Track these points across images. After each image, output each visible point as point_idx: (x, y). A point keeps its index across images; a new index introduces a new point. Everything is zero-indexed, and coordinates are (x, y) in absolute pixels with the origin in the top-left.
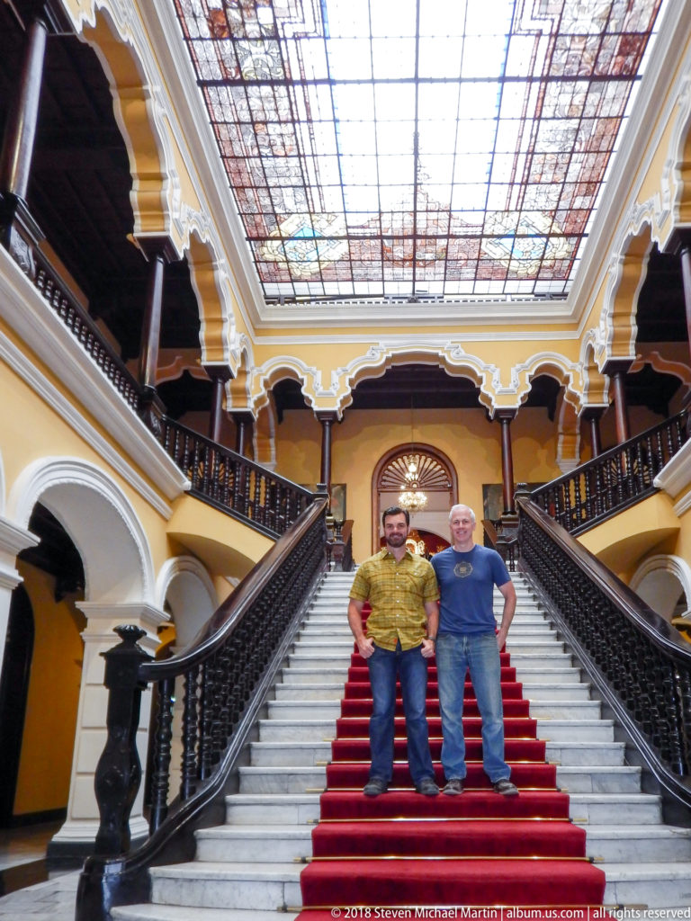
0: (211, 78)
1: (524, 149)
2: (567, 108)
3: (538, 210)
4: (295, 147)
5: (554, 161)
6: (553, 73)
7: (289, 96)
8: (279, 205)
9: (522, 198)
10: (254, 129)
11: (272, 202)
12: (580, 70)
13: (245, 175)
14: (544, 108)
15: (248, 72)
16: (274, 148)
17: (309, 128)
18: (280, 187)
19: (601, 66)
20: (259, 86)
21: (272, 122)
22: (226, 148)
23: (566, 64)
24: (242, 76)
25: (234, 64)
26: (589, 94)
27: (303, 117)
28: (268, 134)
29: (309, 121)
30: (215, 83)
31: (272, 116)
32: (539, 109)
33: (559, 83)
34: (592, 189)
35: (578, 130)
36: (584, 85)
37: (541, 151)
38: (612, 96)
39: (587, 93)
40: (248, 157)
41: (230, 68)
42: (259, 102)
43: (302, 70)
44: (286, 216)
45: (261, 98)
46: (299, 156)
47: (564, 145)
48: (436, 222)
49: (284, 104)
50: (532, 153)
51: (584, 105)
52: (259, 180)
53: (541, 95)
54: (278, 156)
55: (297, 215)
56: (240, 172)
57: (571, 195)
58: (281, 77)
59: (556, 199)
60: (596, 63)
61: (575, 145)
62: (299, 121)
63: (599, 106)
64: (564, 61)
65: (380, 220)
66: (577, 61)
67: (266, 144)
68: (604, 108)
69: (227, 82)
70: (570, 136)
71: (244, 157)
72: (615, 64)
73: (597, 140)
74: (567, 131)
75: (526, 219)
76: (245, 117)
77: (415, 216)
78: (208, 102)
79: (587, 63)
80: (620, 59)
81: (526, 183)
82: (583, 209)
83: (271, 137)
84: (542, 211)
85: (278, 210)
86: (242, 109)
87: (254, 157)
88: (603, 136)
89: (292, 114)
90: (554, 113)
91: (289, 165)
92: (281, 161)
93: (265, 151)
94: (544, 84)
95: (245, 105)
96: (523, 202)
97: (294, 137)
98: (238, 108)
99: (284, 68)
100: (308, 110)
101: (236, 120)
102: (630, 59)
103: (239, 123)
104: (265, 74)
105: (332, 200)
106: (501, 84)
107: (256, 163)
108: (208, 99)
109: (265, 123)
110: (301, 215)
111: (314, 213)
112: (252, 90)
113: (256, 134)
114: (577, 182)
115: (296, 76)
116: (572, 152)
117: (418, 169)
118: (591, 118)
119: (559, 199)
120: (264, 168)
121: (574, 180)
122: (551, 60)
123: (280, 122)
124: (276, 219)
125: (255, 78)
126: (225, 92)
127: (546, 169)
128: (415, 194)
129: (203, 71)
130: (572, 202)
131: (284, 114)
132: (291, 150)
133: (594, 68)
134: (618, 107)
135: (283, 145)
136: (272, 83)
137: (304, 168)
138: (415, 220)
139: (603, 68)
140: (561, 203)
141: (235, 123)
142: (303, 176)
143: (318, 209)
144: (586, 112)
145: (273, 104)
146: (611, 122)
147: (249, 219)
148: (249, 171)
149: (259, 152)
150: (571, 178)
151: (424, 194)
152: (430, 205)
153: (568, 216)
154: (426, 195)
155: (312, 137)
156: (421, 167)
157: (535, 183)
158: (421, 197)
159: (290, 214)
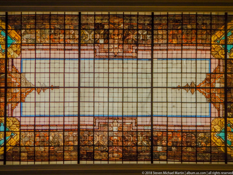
0: (81, 19)
1: (51, 128)
2: (68, 140)
3: (20, 139)
4: (54, 43)
5: (45, 140)
6: (81, 133)
7: (74, 44)
8: (26, 32)
9: (28, 131)
10: (62, 29)
11: (28, 29)
12: (81, 141)
13: (41, 21)
14: (68, 132)
15: (83, 32)
16: (54, 35)
17: (62, 49)
18: (36, 34)
19: (83, 148)
20: (78, 34)
21: (65, 36)
22: (54, 17)
23: (84, 136)
24: (82, 29)
25: (86, 28)
26: (73, 147)
27: (66, 47)
28: (60, 34)
29: (65, 50)
30: (80, 20)
31: (67, 37)
32: (68, 130)
33: (77, 135)
34: (31, 158)
35: (59, 146)
36: (76, 143)
37: (50, 134)
38: (72, 155)
39: (73, 146)
40: (50, 25)
41: (85, 26)
42: (73, 33)
43: (84, 50)
44: (20, 33)
45: (74, 34)
46: (50, 44)
47: (52, 142)
48: (15, 96)
49: (72, 42)
50: (50, 131)
51: (69, 146)
52: (39, 25)
53: (73, 130)
54: (50, 36)
55: (20, 38)
56: (43, 20)
57: (29, 150)
58: (82, 42)
59: (26, 145)
60: (84, 146)
61: (52, 146)
62: (65, 46)
63: (68, 151)
64: (85, 135)
65: (16, 73)
66: (85, 139)
67: (56, 32)
68: (67, 153)
69: (80, 24)
70: (56, 144)
71: (50, 23)
72: (84, 152)
73: (55, 154)
74: (59, 142)
75: (15, 134)
76: (67, 27)
77: (18, 88)
78: (73, 16)
79: (84, 143)
80: (85, 153)
81: (35, 131)
82: (20, 157)
83: (58, 35)
84: (20, 141)
85: (23, 31)
86: (70, 27)
87: (50, 27)
88: (56, 156)
89: (67, 44)
90: (66, 136)
91: (46, 39)
92: (48, 36)
93: (53, 31)
94: (77, 130)
95: (71, 28)
96: (25, 132)
97: (58, 43)
98: (70, 26)
99: (84, 44)
100: (69, 50)
101: (66, 24)
102: (85, 157)
103: (65, 24)
104: (83, 37)
105: (26, 54)
106: (77, 115)
107: (47, 27)
108: (74, 16)
109: (64, 34)
110: (20, 40)
111: (21, 46)
112: (77, 32)
113: (60, 29)
114: (35, 151)
115: (82, 47)
116: (49, 146)
117: (43, 89)
118: (64, 149)
119: (26, 146)
120: (45, 29)
121: (36, 150)
122: (85, 131)
123: (64, 39)
124: (18, 29)
125: (81, 34)
126: (76, 22)
127: (42, 138)
128: (30, 88)
129: (84, 17)
130: (24, 152)
131: (68, 41)
132: (53, 41)
133: (82, 145)
134: (67, 158)
135: (55, 39)
136: (79, 39)
137: (44, 45)
138: (16, 88)
139: (82, 149)
140: (24, 148)
141: (65, 23)
142: (40, 44)
143: (23, 47)
144: (66, 147)
145: (71, 38)
146: (62, 157)
147: (18, 18)
148: (44, 23)
149: (52, 29)
150: (37, 149)
151: (30, 91)
152: (24, 94)
153: (16, 152)
154: (30, 92)
155: (58, 50)
156: (44, 89)
157: (35, 135)
158: (29, 90)
159: (21, 35)
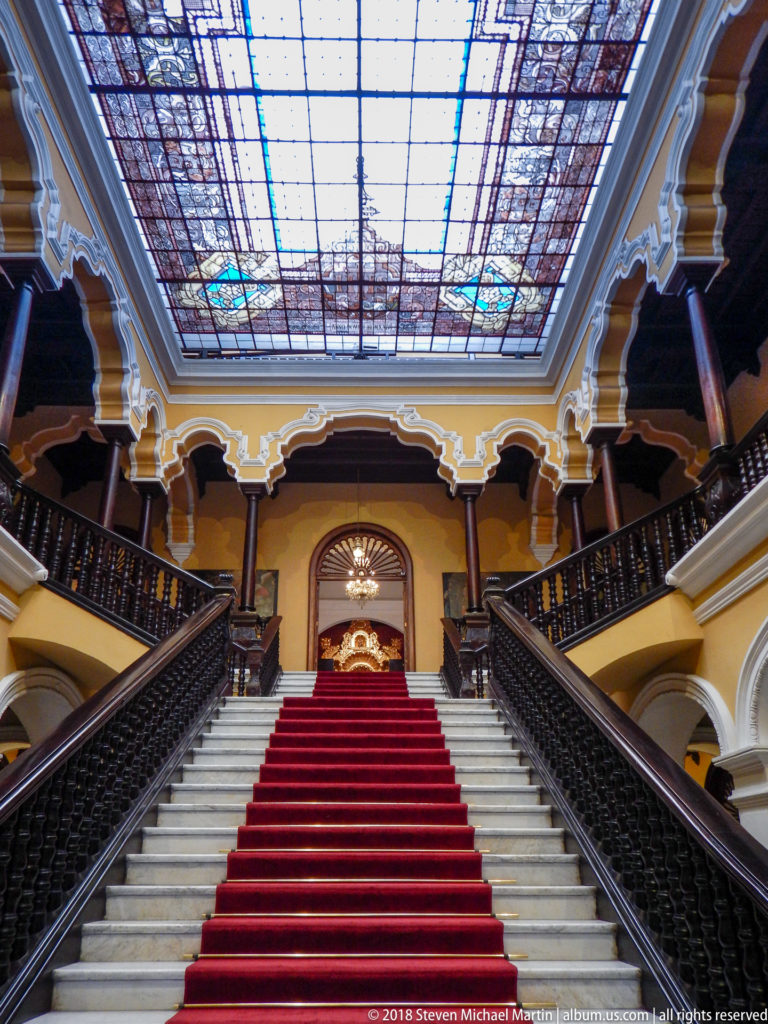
0: (109, 83)
1: (489, 180)
2: (539, 132)
3: (505, 254)
4: (215, 171)
5: (525, 196)
6: (523, 88)
7: (205, 108)
8: (197, 241)
9: (486, 238)
10: (164, 147)
11: (189, 237)
12: (554, 86)
13: (155, 203)
14: (512, 133)
15: (154, 77)
16: (190, 171)
17: (231, 149)
18: (198, 219)
19: (580, 81)
20: (169, 95)
21: (186, 140)
22: (132, 170)
23: (538, 77)
24: (147, 82)
25: (137, 66)
26: (566, 116)
27: (224, 134)
28: (182, 154)
29: (231, 139)
30: (115, 89)
31: (186, 132)
32: (506, 132)
33: (530, 102)
34: (569, 230)
35: (551, 160)
36: (559, 104)
37: (508, 183)
38: (592, 119)
39: (563, 114)
40: (159, 182)
41: (132, 71)
42: (168, 114)
43: (220, 76)
44: (207, 255)
45: (170, 109)
46: (220, 182)
47: (536, 177)
48: (385, 266)
49: (200, 117)
50: (497, 184)
51: (560, 129)
52: (170, 208)
53: (509, 115)
54: (195, 182)
55: (220, 254)
56: (149, 200)
57: (544, 237)
58: (194, 83)
59: (526, 241)
60: (574, 77)
61: (548, 176)
62: (219, 140)
63: (576, 131)
64: (534, 74)
65: (319, 261)
66: (551, 75)
67: (180, 166)
68: (583, 133)
69: (128, 88)
70: (543, 166)
71: (153, 182)
72: (595, 79)
73: (574, 171)
74: (540, 159)
75: (492, 264)
76: (153, 132)
77: (361, 259)
78: (107, 112)
79: (563, 77)
80: (601, 73)
81: (490, 221)
82: (558, 254)
83: (187, 158)
84: (511, 255)
85: (197, 247)
86: (148, 123)
87: (166, 182)
88: (582, 166)
89: (210, 130)
90: (524, 138)
91: (209, 193)
92: (199, 188)
93: (179, 175)
94: (511, 101)
95: (152, 118)
96: (487, 244)
97: (213, 159)
98: (145, 121)
99: (198, 72)
100: (230, 126)
101: (142, 136)
102: (614, 73)
103: (146, 139)
104: (174, 80)
105: (262, 237)
106: (460, 101)
107: (168, 189)
108: (106, 108)
109: (178, 140)
110: (225, 254)
111: (240, 251)
112: (161, 99)
113: (166, 154)
114: (551, 222)
115: (213, 84)
116: (546, 184)
117: (364, 201)
118: (566, 145)
119: (531, 242)
120: (178, 196)
121: (548, 218)
122: (520, 72)
123: (195, 140)
124: (196, 259)
125: (163, 84)
126: (128, 101)
127: (515, 205)
128: (361, 232)
129: (100, 74)
130: (546, 246)
131: (200, 129)
132: (210, 175)
133: (570, 84)
134: (599, 132)
135: (201, 167)
136: (185, 91)
137: (226, 197)
138: (361, 262)
139: (582, 84)
140: (533, 246)
141: (140, 139)
142: (225, 207)
143: (245, 247)
144: (562, 136)
145: (186, 118)
146: (590, 151)
147: (162, 258)
148: (161, 198)
149: (172, 176)
150: (544, 216)
151: (371, 232)
152: (378, 245)
153: (541, 262)
154: (373, 233)
155: (235, 159)
156: (366, 199)
157: (502, 222)
158: (367, 235)
159: (212, 252)
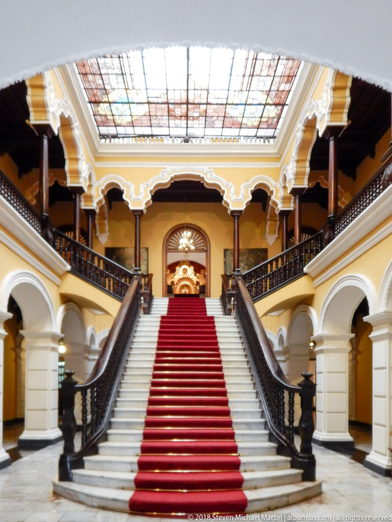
1: (251, 56)
3: (259, 91)
5: (269, 64)
8: (108, 84)
9: (250, 83)
11: (103, 82)
13: (87, 67)
18: (108, 74)
34: (290, 80)
37: (261, 58)
44: (112, 90)
46: (119, 57)
48: (200, 96)
50: (255, 59)
52: (95, 69)
54: (106, 57)
55: (118, 90)
56: (84, 66)
57: (278, 83)
59: (269, 84)
65: (167, 94)
75: (252, 95)
77: (188, 92)
81: (252, 76)
82: (285, 91)
84: (261, 91)
85: (107, 87)
91: (113, 62)
92: (108, 60)
96: (250, 86)
105: (139, 82)
107: (94, 61)
110: (120, 90)
111: (128, 89)
116: (279, 60)
117: (189, 66)
119: (271, 85)
120: (98, 64)
121: (280, 75)
124: (106, 92)
127: (264, 68)
128: (188, 80)
130: (279, 87)
137: (122, 65)
138: (188, 94)
140: (273, 87)
142: (121, 69)
143: (130, 87)
147: (90, 92)
148: (90, 65)
150: (278, 73)
151: (193, 80)
152: (196, 86)
153: (276, 95)
157: (257, 76)
158: (191, 81)
159: (114, 89)
